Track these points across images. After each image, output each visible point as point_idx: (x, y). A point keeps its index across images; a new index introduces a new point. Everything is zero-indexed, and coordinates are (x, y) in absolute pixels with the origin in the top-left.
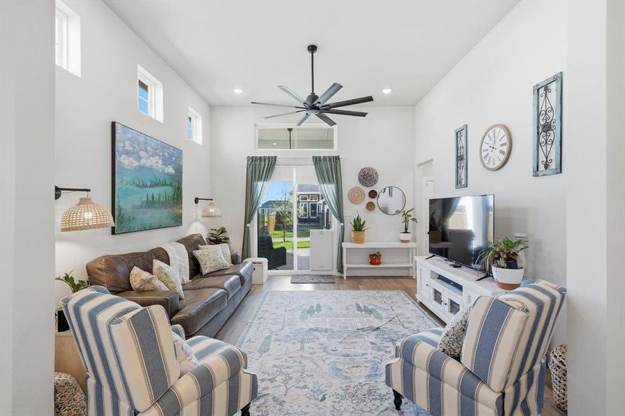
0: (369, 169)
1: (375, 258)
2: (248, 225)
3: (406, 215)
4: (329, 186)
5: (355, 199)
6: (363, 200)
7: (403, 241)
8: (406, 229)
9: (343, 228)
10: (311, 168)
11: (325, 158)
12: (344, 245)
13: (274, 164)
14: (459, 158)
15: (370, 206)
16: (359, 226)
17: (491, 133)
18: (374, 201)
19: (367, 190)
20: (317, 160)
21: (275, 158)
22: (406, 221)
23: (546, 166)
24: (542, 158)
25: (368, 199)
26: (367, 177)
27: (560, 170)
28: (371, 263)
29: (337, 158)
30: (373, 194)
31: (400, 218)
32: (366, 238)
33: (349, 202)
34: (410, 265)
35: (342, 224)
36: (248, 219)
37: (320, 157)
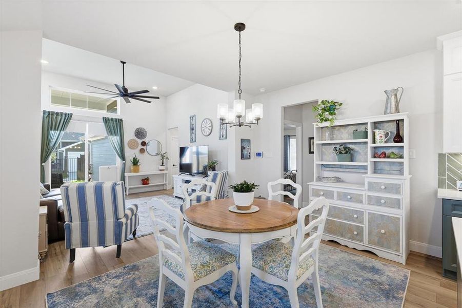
0: (141, 129)
1: (145, 181)
2: (43, 164)
3: (163, 156)
4: (115, 137)
5: (132, 145)
6: (137, 147)
7: (161, 170)
8: (163, 163)
9: (124, 164)
10: (102, 125)
11: (112, 119)
12: (126, 174)
13: (70, 119)
14: (192, 129)
15: (142, 151)
16: (135, 162)
17: (205, 121)
18: (144, 147)
19: (140, 141)
20: (106, 120)
21: (71, 115)
22: (163, 158)
23: (223, 136)
24: (221, 134)
25: (140, 147)
26: (140, 133)
27: (226, 138)
28: (143, 184)
29: (121, 120)
30: (144, 144)
31: (159, 157)
32: (140, 170)
33: (128, 148)
34: (165, 183)
35: (124, 162)
36: (44, 159)
37: (108, 119)
